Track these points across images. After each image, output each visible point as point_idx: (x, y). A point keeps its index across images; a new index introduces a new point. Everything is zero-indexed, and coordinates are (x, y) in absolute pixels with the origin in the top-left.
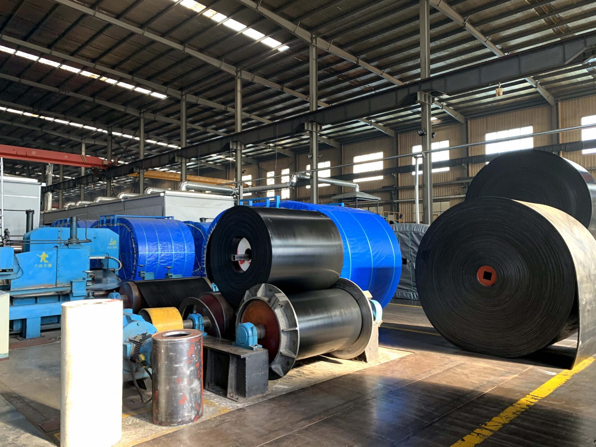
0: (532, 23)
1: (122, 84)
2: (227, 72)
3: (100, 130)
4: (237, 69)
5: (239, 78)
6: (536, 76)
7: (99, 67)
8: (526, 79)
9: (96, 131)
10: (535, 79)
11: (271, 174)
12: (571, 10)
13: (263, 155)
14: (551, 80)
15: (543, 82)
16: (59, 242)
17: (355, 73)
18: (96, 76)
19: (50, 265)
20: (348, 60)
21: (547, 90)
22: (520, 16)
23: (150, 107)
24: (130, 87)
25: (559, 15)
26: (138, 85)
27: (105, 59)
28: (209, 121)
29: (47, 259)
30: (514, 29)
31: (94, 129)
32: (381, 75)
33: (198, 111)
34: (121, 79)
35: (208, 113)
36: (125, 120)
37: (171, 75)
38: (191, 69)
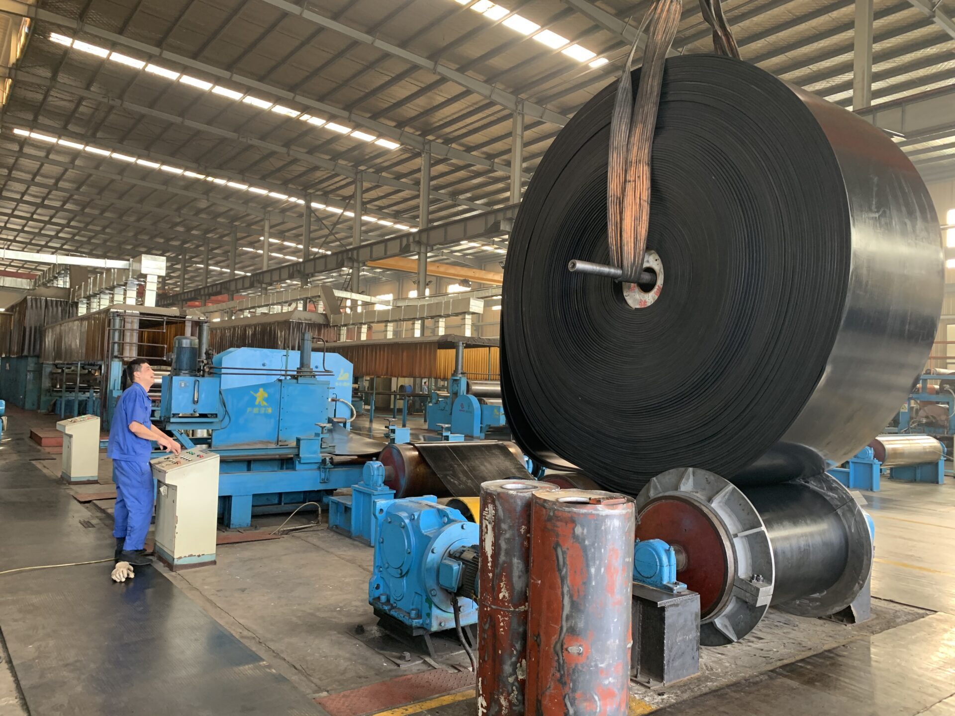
1: (332, 126)
2: (501, 104)
3: (293, 199)
4: (517, 99)
5: (519, 113)
7: (300, 99)
9: (287, 201)
16: (283, 373)
18: (293, 114)
19: (270, 410)
23: (371, 163)
24: (344, 130)
26: (357, 127)
27: (311, 86)
28: (462, 186)
29: (265, 399)
31: (283, 197)
33: (447, 170)
34: (331, 118)
35: (462, 174)
36: (332, 184)
37: (410, 110)
38: (443, 100)
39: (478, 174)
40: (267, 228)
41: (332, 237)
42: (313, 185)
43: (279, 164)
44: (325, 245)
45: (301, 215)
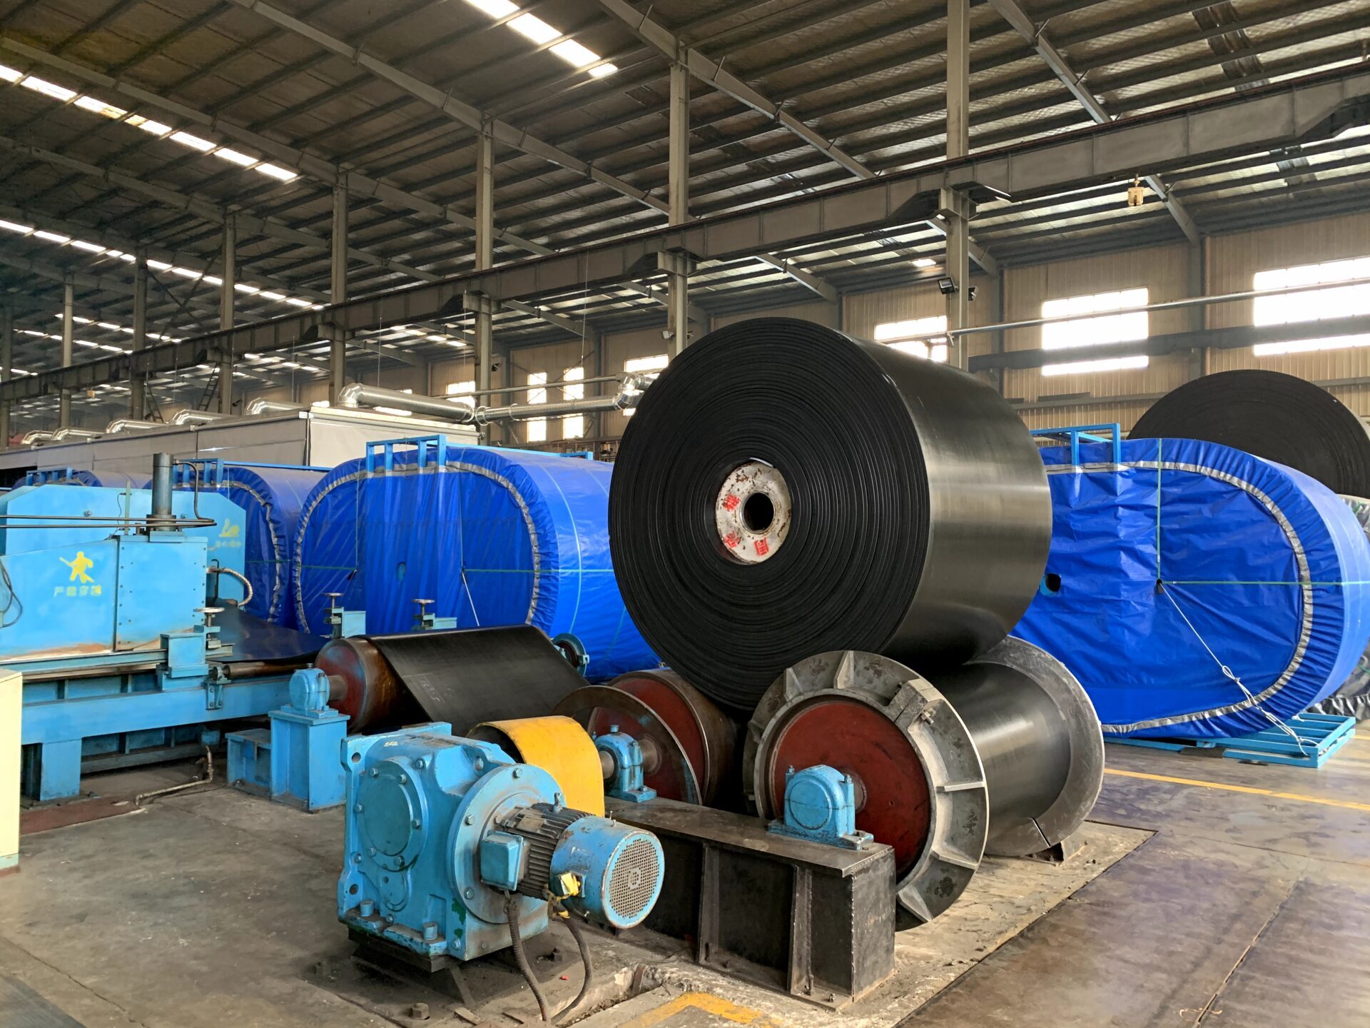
0: (1182, 47)
1: (183, 138)
2: (458, 121)
3: (114, 254)
4: (483, 115)
5: (486, 137)
6: (1167, 173)
7: (127, 88)
8: (1148, 179)
9: (105, 256)
10: (1164, 180)
11: (538, 379)
12: (1271, 23)
13: (522, 331)
14: (1196, 185)
15: (1179, 188)
16: (122, 523)
17: (764, 142)
18: (116, 113)
19: (98, 590)
20: (756, 107)
21: (1186, 206)
22: (1160, 28)
23: (250, 200)
24: (203, 145)
25: (1242, 33)
26: (225, 142)
27: (143, 68)
28: (396, 242)
29: (88, 572)
30: (1139, 58)
31: (98, 249)
32: (827, 149)
33: (373, 218)
34: (182, 124)
35: (396, 224)
36: (182, 232)
37: (314, 120)
38: (367, 108)
39: (422, 225)
40: (69, 299)
41: (185, 316)
42: (149, 231)
43: (90, 194)
44: (171, 329)
45: (128, 280)
